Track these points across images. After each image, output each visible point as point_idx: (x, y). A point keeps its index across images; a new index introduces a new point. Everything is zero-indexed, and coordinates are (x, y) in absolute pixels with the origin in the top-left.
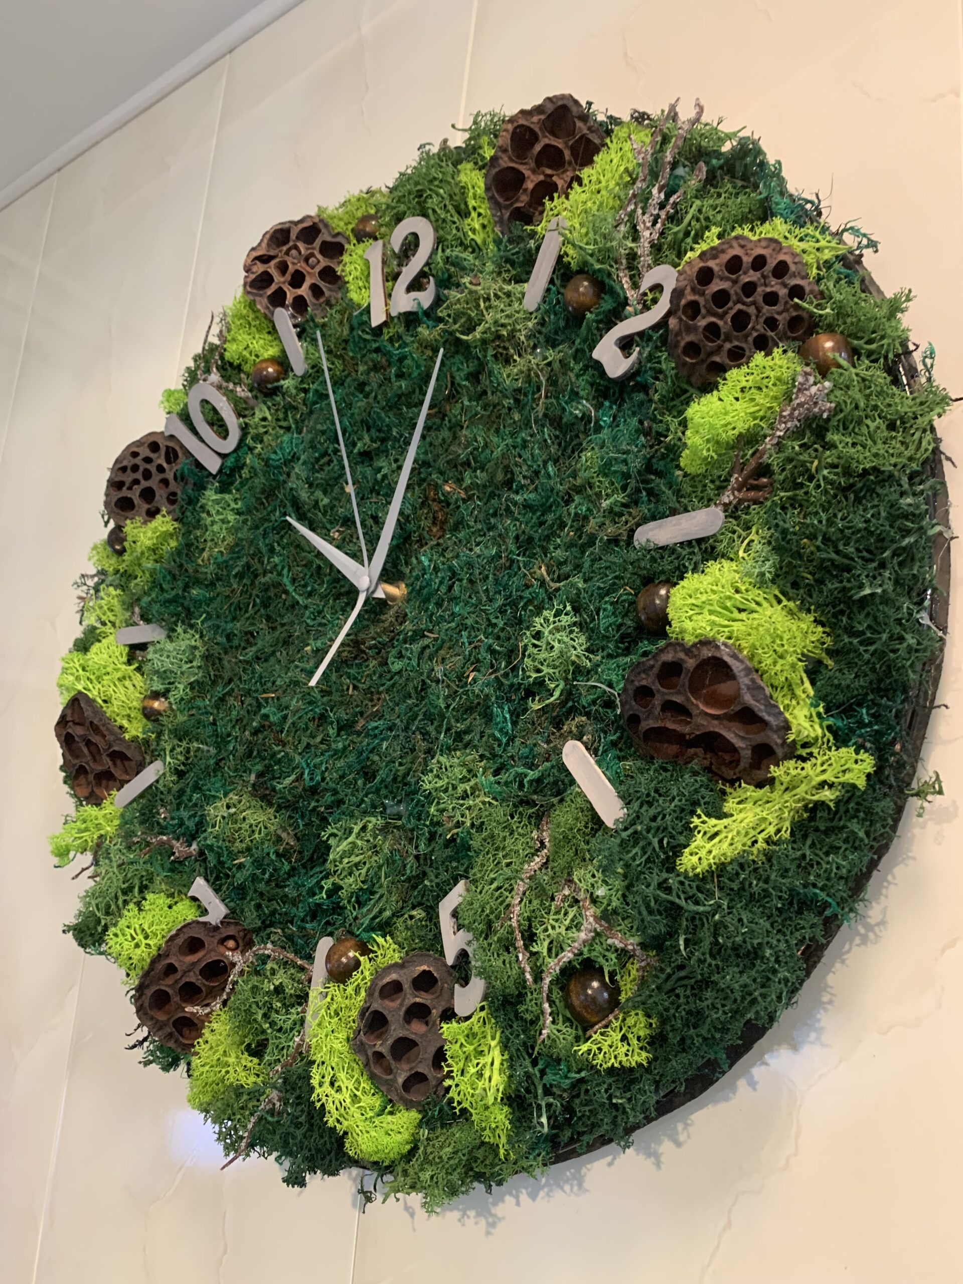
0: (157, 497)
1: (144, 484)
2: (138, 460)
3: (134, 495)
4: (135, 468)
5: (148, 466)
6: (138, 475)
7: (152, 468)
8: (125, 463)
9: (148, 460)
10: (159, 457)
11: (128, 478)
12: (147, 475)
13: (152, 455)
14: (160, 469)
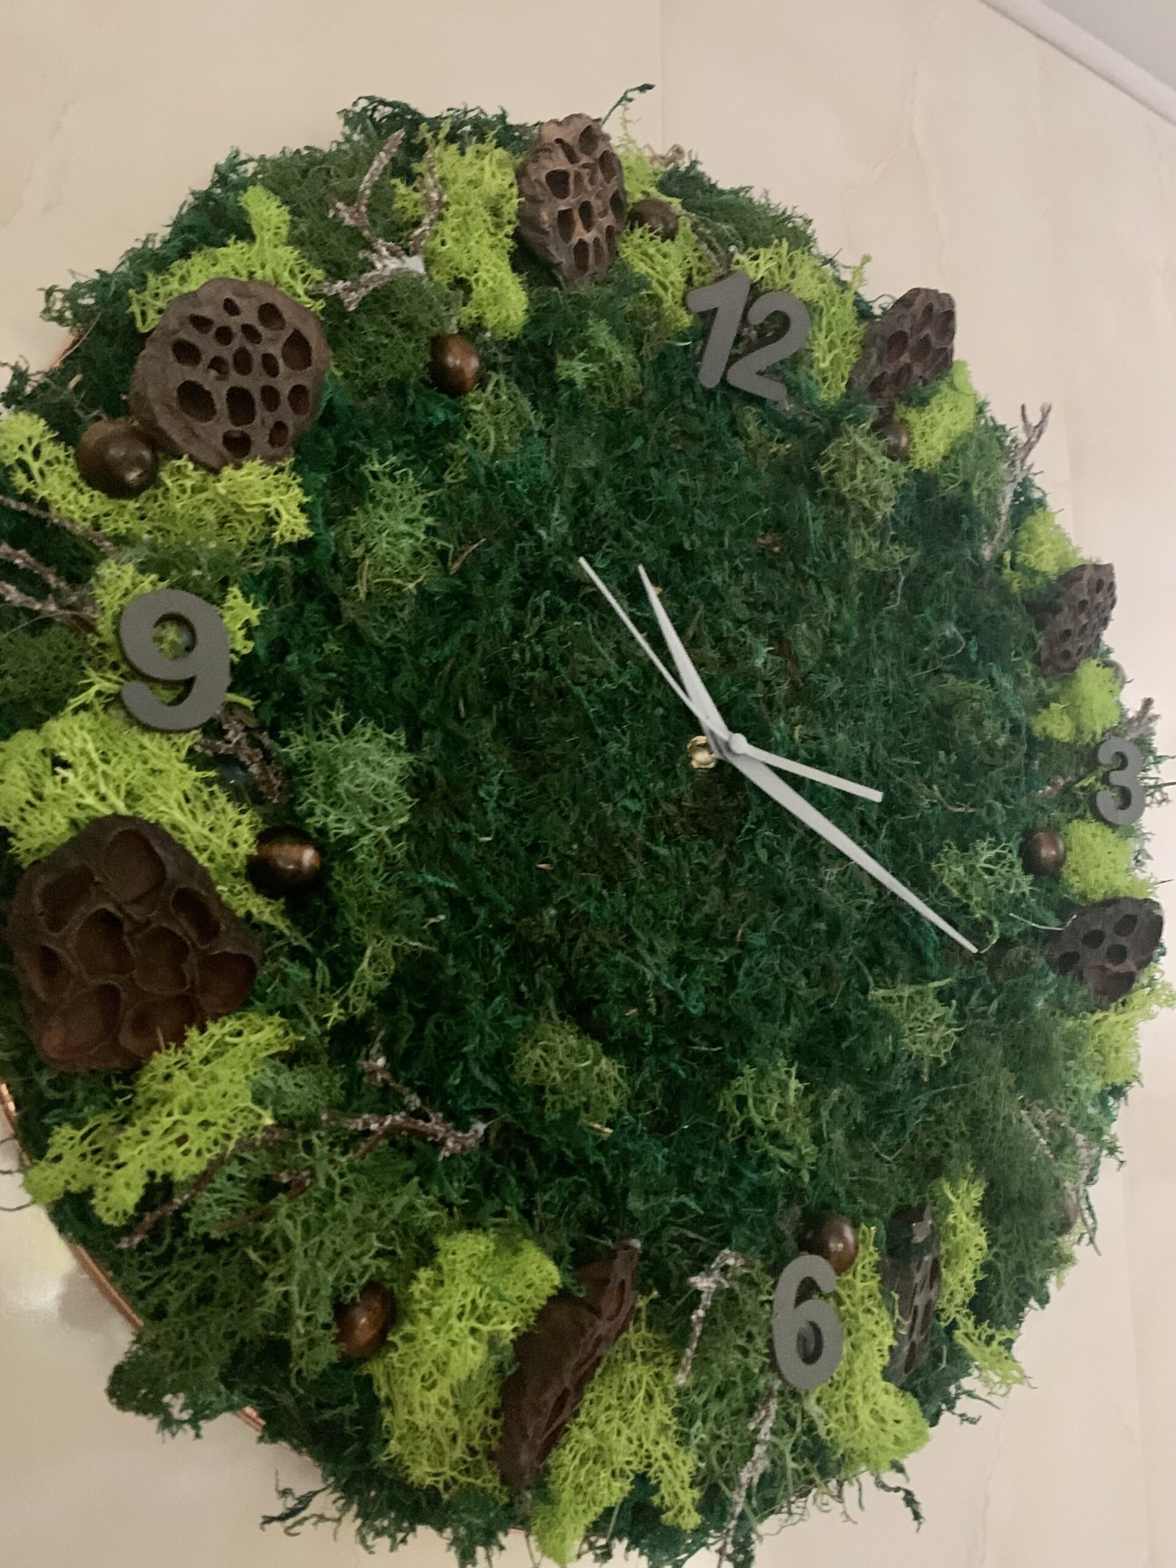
0: (257, 420)
1: (236, 379)
2: (234, 323)
3: (219, 390)
4: (224, 335)
5: (249, 347)
6: (227, 353)
7: (255, 352)
8: (206, 312)
9: (249, 331)
10: (273, 341)
11: (209, 347)
12: (243, 362)
13: (260, 329)
14: (270, 365)
